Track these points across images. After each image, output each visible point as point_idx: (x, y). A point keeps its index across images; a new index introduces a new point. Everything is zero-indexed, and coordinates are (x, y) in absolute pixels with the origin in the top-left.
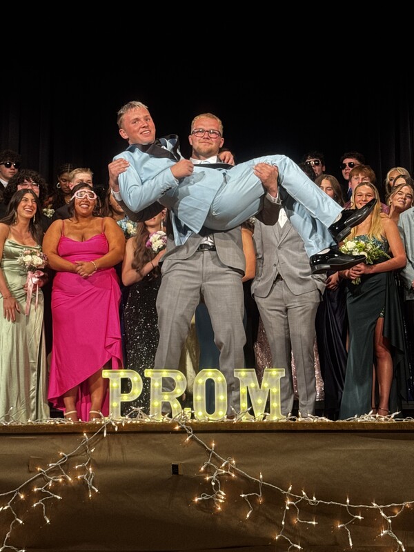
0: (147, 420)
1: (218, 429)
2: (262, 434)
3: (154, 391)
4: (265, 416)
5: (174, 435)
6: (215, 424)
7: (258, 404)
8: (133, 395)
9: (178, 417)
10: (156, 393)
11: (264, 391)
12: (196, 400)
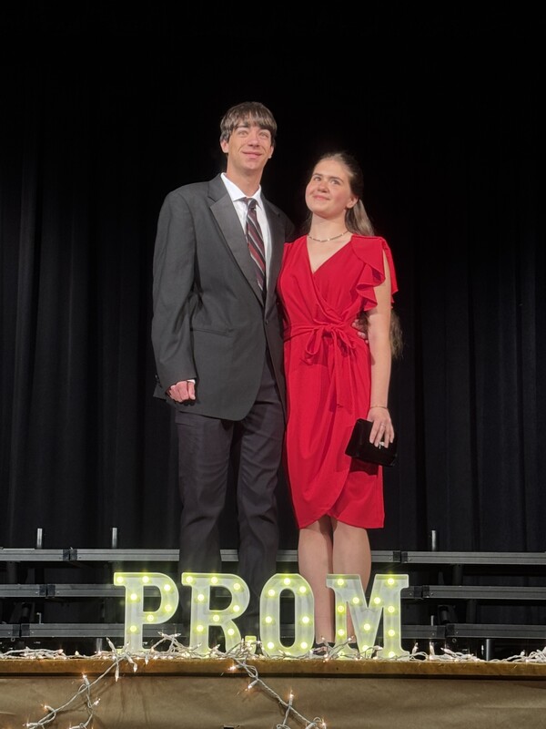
0: (185, 654)
1: (299, 672)
2: (370, 680)
3: (196, 607)
4: (376, 651)
5: (228, 680)
6: (294, 664)
7: (364, 631)
8: (163, 614)
9: (234, 650)
10: (200, 611)
11: (374, 610)
12: (265, 624)
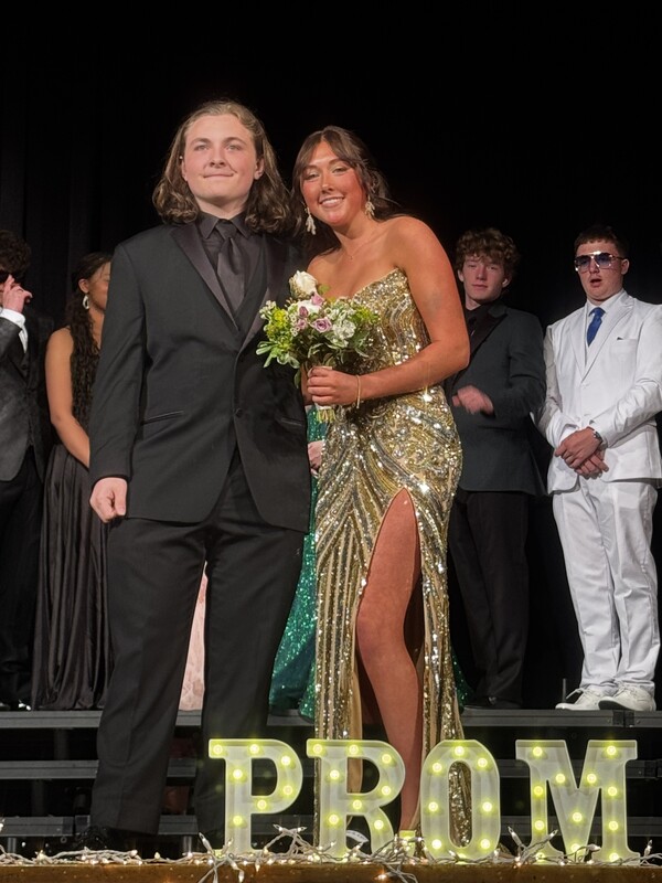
0: (313, 858)
3: (328, 790)
4: (591, 852)
6: (472, 870)
7: (573, 824)
8: (280, 798)
9: (384, 851)
10: (334, 793)
11: (586, 793)
12: (428, 813)
